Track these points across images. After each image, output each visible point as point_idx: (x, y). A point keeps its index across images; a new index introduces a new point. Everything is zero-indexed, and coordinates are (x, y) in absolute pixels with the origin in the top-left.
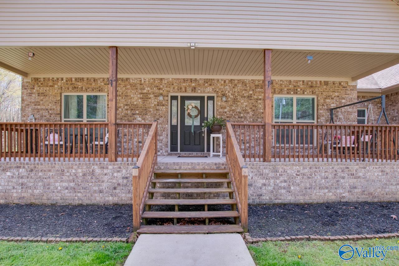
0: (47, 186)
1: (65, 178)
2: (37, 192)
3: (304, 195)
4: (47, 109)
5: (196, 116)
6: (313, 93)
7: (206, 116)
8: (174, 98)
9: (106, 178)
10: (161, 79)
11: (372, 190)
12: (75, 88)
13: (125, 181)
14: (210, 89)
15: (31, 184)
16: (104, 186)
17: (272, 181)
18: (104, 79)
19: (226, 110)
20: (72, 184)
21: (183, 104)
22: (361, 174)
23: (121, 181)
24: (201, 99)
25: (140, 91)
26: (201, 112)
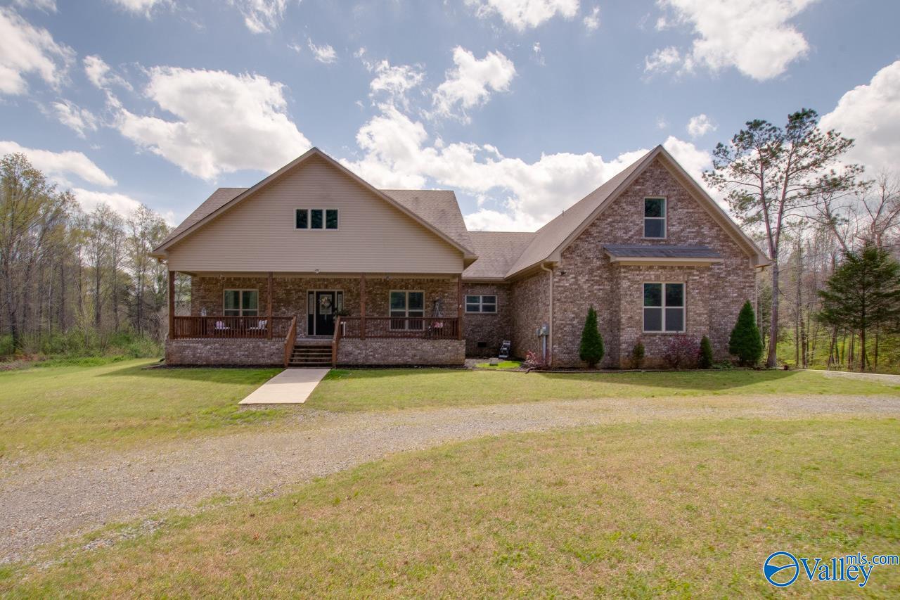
0: (231, 354)
1: (242, 349)
2: (226, 357)
3: (383, 360)
4: (211, 302)
5: (328, 307)
6: (421, 289)
7: (336, 307)
8: (311, 293)
9: (266, 349)
10: (301, 279)
11: (426, 358)
12: (234, 286)
13: (277, 351)
14: (338, 286)
15: (222, 353)
16: (265, 354)
17: (364, 352)
18: (256, 279)
19: (351, 303)
20: (246, 353)
21: (318, 298)
22: (419, 348)
23: (275, 351)
24: (333, 293)
25: (284, 288)
26: (332, 303)
